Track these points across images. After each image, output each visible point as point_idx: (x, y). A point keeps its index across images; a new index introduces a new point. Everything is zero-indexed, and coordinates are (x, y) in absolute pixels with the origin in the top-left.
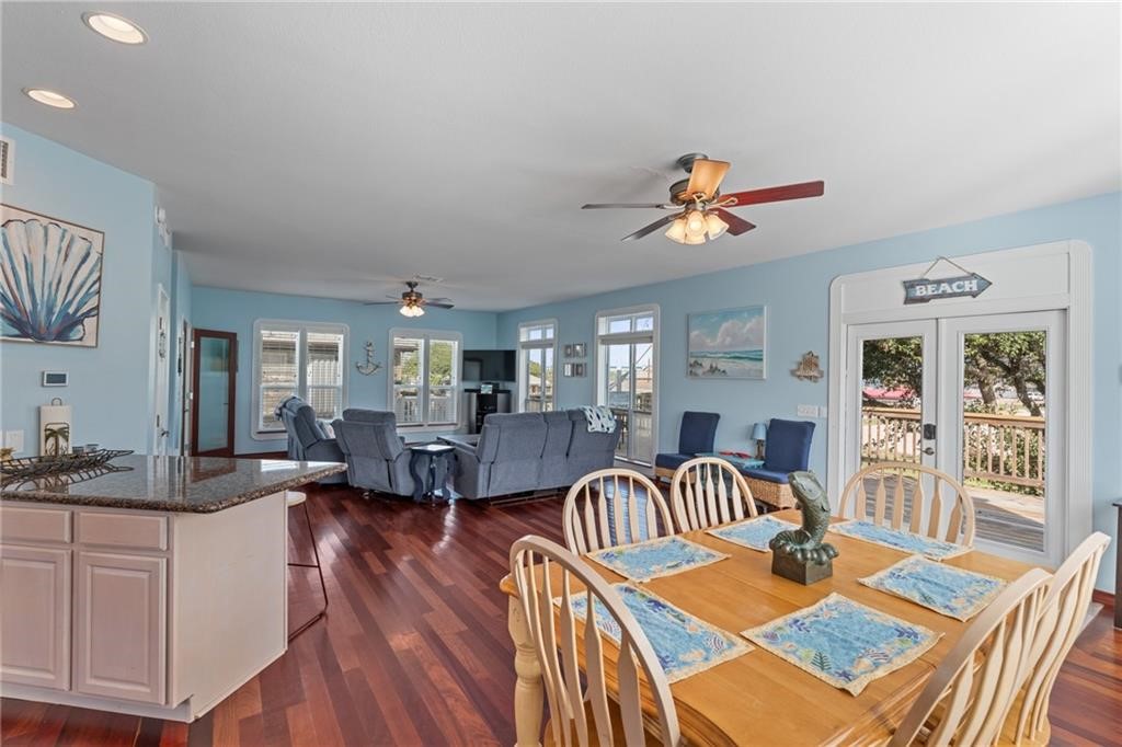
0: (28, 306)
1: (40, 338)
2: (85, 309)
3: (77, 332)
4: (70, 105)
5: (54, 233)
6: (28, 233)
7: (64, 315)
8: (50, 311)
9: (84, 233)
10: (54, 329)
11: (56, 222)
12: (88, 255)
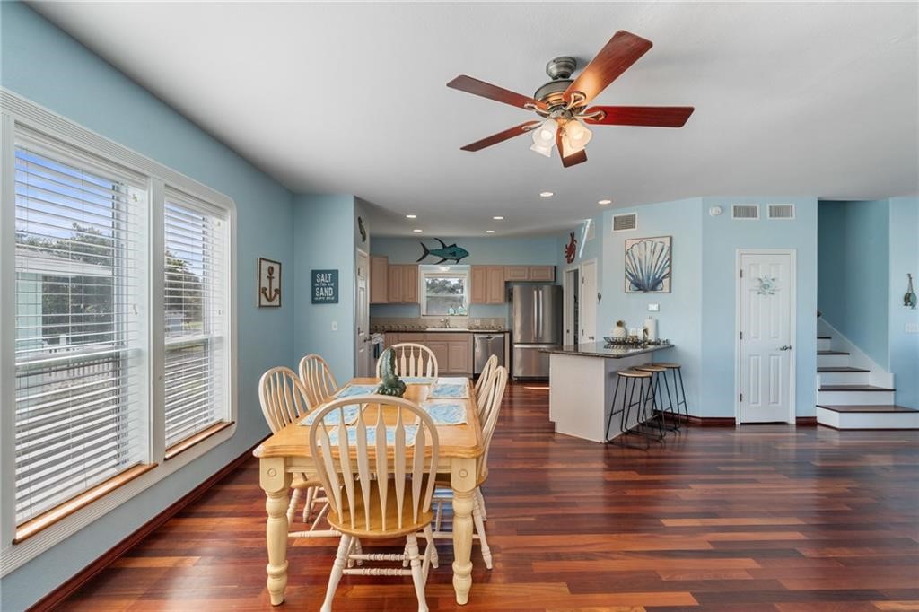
0: (641, 277)
1: (646, 291)
2: (663, 275)
3: (659, 287)
4: (610, 202)
5: (649, 244)
6: (639, 248)
7: (654, 279)
8: (649, 279)
9: (661, 240)
10: (651, 286)
11: (649, 239)
12: (663, 249)
